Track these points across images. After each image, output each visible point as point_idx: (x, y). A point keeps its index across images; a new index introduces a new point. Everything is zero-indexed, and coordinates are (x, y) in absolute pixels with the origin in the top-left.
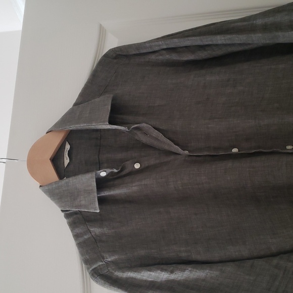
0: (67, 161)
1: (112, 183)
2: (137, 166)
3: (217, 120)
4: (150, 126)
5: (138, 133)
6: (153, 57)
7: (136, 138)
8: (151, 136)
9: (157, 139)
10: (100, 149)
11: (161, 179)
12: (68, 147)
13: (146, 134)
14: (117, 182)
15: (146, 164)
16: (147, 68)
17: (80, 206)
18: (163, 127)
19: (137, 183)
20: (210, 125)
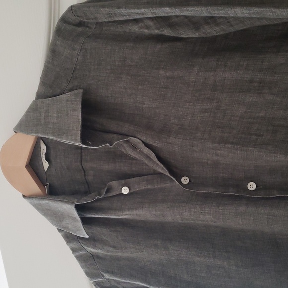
0: (46, 165)
1: (99, 204)
2: (125, 190)
3: (230, 146)
4: (140, 141)
5: (125, 145)
6: (135, 29)
7: (123, 150)
8: (141, 153)
9: (148, 157)
10: (81, 153)
11: (156, 211)
12: (43, 148)
13: (134, 147)
14: (104, 204)
15: (136, 188)
16: (128, 44)
17: (68, 228)
18: (156, 144)
19: (127, 212)
20: (219, 152)
